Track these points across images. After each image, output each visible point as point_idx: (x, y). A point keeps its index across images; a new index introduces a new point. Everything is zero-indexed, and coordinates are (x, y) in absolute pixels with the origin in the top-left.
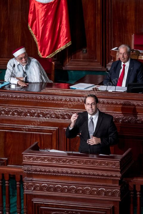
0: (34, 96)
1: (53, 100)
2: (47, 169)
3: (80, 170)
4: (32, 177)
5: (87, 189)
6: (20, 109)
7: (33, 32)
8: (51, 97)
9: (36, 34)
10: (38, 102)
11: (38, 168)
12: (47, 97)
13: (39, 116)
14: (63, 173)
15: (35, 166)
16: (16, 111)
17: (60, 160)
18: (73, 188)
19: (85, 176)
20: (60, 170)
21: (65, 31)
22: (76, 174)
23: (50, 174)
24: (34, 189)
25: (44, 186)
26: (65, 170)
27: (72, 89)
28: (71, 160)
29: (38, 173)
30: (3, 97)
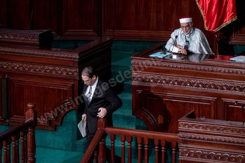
0: (194, 67)
1: (212, 71)
2: (202, 136)
3: (233, 138)
4: (187, 144)
5: (240, 157)
6: (180, 79)
7: (200, 7)
8: (211, 68)
9: (203, 9)
10: (197, 73)
11: (193, 135)
12: (206, 68)
13: (198, 86)
14: (216, 140)
15: (190, 134)
16: (176, 81)
17: (214, 127)
18: (227, 156)
19: (238, 145)
20: (214, 137)
21: (232, 6)
22: (229, 142)
23: (204, 141)
24: (189, 156)
25: (198, 153)
26: (218, 138)
27: (232, 60)
28: (225, 129)
29: (193, 140)
30: (165, 66)
